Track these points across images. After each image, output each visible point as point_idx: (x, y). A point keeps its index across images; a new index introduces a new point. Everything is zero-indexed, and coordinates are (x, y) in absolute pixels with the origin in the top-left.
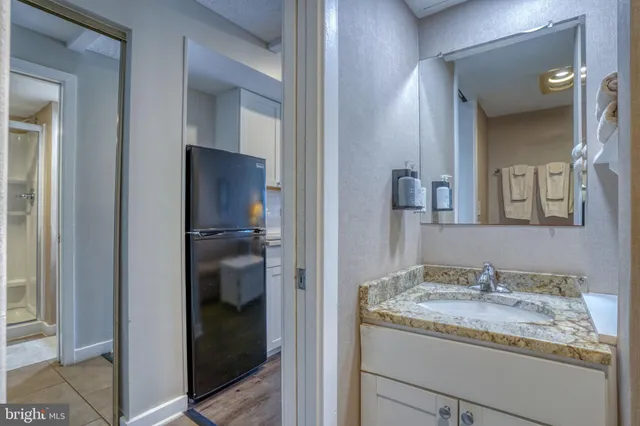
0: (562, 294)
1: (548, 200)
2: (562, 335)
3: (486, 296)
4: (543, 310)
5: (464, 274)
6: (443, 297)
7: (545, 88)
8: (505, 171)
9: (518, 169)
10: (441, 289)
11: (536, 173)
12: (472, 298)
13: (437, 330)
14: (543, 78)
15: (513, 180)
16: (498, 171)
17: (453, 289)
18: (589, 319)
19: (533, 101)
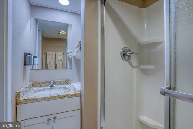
0: (68, 84)
1: (59, 60)
2: (72, 92)
3: (52, 88)
4: (66, 88)
5: (45, 83)
6: (40, 90)
7: (59, 34)
8: (47, 53)
9: (51, 53)
10: (39, 88)
11: (56, 54)
12: (48, 89)
13: (46, 99)
14: (59, 31)
15: (50, 56)
16: (46, 53)
17: (42, 88)
18: (75, 88)
19: (55, 36)
